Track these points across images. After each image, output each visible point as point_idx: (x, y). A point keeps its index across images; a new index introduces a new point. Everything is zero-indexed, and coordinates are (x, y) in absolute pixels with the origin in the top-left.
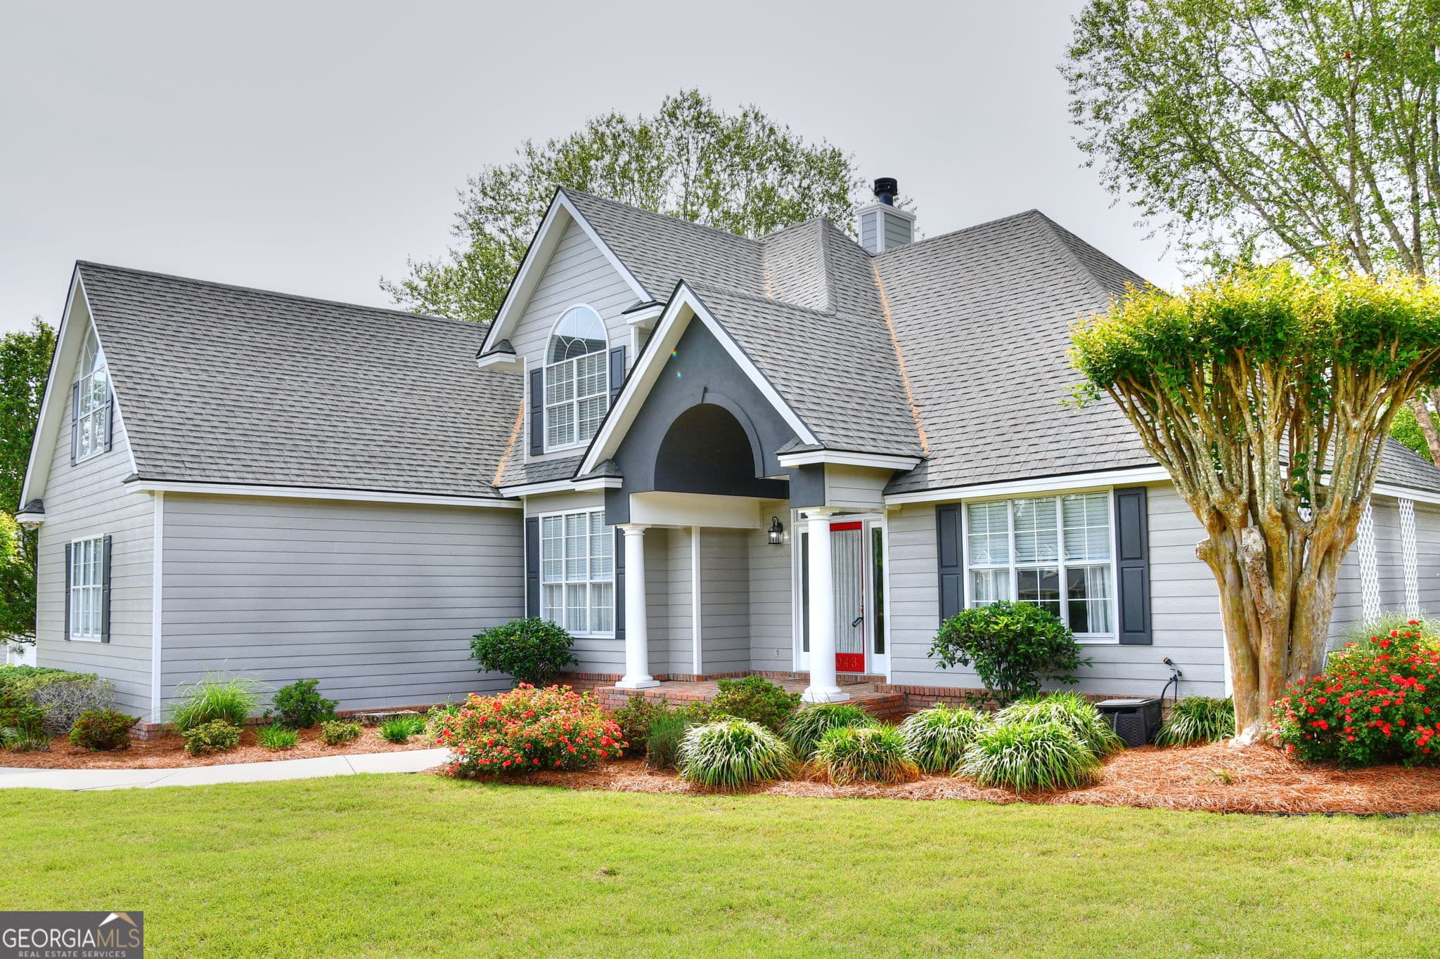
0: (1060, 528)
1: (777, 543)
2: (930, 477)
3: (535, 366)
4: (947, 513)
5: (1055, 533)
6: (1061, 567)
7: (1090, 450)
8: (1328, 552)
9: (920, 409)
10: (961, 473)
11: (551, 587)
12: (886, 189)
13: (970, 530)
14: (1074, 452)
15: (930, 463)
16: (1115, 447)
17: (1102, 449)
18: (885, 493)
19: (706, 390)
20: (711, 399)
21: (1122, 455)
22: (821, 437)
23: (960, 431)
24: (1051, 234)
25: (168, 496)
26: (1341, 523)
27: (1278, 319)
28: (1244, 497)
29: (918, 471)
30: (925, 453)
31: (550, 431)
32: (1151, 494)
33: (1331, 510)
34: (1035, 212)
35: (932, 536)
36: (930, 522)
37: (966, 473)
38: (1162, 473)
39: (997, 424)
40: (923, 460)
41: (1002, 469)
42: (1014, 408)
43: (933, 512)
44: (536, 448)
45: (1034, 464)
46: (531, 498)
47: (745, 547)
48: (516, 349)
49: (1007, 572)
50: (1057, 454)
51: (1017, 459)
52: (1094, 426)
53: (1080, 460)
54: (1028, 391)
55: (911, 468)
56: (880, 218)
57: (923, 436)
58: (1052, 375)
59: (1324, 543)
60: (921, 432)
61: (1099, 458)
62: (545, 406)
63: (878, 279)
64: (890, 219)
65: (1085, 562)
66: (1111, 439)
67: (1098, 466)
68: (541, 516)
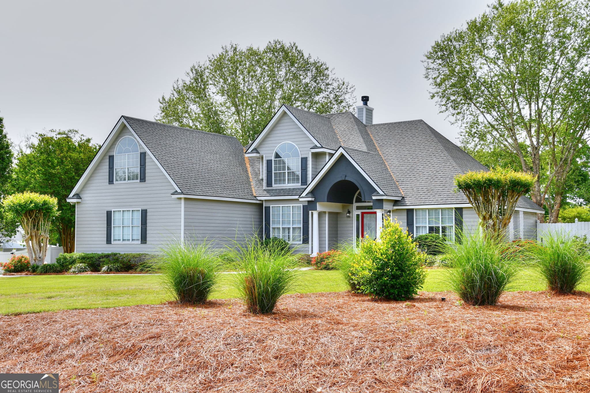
0: (440, 217)
1: (349, 217)
2: (406, 202)
3: (269, 159)
4: (410, 212)
5: (439, 218)
6: (440, 226)
7: (449, 199)
8: (505, 225)
9: (398, 183)
10: (415, 202)
11: (274, 228)
12: (365, 99)
13: (416, 216)
14: (445, 199)
15: (405, 198)
16: (455, 198)
17: (452, 198)
18: (394, 206)
19: (346, 176)
20: (347, 179)
21: (458, 201)
22: (385, 192)
23: (412, 190)
24: (428, 130)
25: (186, 199)
26: (508, 219)
27: (498, 181)
28: (489, 213)
29: (402, 200)
30: (403, 196)
31: (275, 180)
32: (463, 210)
33: (506, 216)
34: (422, 121)
35: (405, 217)
36: (405, 214)
37: (416, 202)
38: (470, 205)
39: (422, 189)
40: (403, 197)
41: (426, 202)
42: (427, 185)
43: (406, 211)
44: (269, 184)
45: (435, 201)
46: (266, 201)
47: (337, 218)
48: (260, 152)
49: (426, 227)
50: (440, 199)
51: (430, 199)
52: (449, 192)
53: (447, 201)
54: (430, 181)
55: (400, 199)
56: (364, 110)
57: (401, 191)
58: (436, 177)
59: (504, 223)
60: (400, 189)
61: (452, 201)
62: (273, 172)
63: (371, 136)
64: (368, 111)
65: (446, 225)
66: (454, 196)
67: (452, 203)
68: (271, 206)
